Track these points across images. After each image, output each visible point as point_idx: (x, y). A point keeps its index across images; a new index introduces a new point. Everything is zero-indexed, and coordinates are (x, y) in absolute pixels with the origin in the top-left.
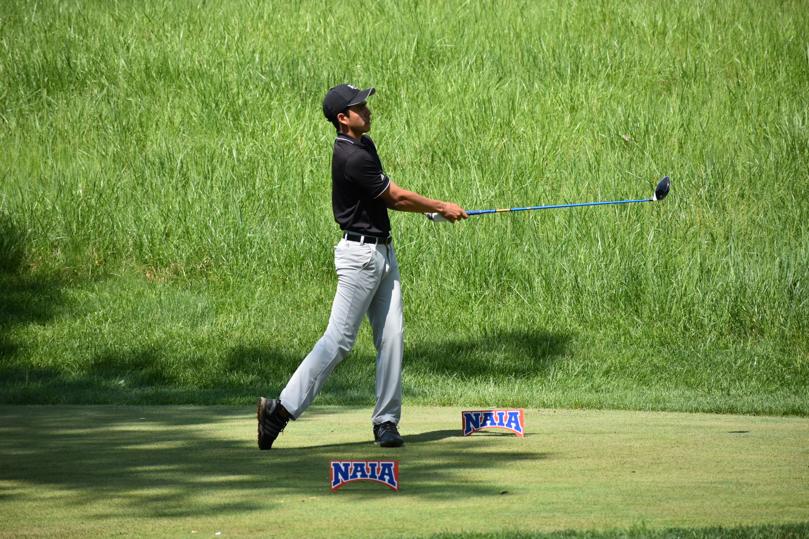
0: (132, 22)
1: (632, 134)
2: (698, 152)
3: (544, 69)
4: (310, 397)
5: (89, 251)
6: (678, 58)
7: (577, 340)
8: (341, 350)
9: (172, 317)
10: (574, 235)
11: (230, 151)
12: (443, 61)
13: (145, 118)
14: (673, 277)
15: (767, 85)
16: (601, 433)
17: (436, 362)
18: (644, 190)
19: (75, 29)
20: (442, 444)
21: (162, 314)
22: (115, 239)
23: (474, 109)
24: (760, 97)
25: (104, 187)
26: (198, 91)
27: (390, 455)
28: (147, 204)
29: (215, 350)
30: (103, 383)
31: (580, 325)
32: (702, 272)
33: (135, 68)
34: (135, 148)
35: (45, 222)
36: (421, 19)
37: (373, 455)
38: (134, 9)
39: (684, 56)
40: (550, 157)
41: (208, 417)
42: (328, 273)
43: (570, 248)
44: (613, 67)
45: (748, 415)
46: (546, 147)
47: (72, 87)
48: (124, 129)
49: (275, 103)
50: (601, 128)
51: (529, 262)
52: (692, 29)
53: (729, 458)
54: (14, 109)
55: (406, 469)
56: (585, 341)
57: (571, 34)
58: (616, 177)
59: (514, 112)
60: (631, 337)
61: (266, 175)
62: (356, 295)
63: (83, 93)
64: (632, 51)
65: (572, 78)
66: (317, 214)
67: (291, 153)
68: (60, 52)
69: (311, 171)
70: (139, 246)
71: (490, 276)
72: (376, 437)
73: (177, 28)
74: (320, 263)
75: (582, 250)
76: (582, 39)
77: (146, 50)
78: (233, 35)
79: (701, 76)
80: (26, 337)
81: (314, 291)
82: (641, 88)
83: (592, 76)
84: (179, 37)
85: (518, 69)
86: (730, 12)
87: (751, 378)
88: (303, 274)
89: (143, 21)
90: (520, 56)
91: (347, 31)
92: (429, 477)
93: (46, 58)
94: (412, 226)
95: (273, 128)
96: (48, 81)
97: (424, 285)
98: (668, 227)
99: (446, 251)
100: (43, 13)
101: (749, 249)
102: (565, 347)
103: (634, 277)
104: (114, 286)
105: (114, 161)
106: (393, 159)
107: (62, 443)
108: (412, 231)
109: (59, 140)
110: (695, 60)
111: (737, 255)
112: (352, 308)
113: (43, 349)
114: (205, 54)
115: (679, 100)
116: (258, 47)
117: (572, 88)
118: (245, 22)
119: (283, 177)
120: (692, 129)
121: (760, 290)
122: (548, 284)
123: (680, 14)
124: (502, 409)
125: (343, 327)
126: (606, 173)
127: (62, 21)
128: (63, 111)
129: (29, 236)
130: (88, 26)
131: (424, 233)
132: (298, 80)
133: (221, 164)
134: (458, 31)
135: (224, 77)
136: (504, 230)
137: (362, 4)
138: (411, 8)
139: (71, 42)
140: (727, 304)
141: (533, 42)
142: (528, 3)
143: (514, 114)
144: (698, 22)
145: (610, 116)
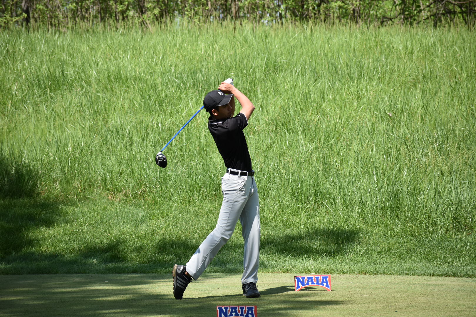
0: (100, 49)
1: (393, 112)
2: (433, 122)
3: (342, 74)
5: (75, 183)
6: (420, 68)
7: (362, 234)
8: (223, 238)
9: (124, 222)
10: (360, 172)
11: (158, 124)
12: (282, 70)
13: (107, 105)
14: (419, 196)
15: (473, 83)
16: (377, 288)
17: (279, 247)
18: (401, 145)
19: (66, 54)
20: (283, 296)
21: (118, 220)
22: (90, 176)
23: (300, 98)
24: (469, 90)
25: (84, 146)
26: (139, 89)
27: (252, 302)
28: (109, 155)
29: (149, 241)
30: (84, 261)
31: (364, 225)
32: (436, 193)
33: (102, 76)
34: (102, 123)
35: (50, 166)
36: (269, 45)
37: (242, 302)
38: (101, 42)
39: (424, 66)
40: (345, 126)
41: (145, 281)
42: (215, 195)
43: (357, 179)
44: (382, 73)
45: (464, 278)
46: (343, 120)
47: (65, 87)
48: (95, 111)
49: (183, 96)
50: (375, 108)
51: (333, 188)
52: (428, 51)
53: (453, 303)
54: (31, 101)
55: (262, 311)
56: (367, 234)
57: (357, 54)
58: (384, 137)
59: (324, 99)
60: (394, 231)
61: (178, 138)
63: (71, 91)
64: (393, 64)
65: (358, 79)
66: (208, 160)
67: (193, 125)
68: (58, 67)
69: (205, 135)
70: (104, 180)
71: (311, 196)
72: (244, 292)
73: (126, 53)
74: (210, 189)
75: (365, 180)
76: (364, 56)
77: (108, 66)
78: (158, 56)
79: (434, 78)
80: (38, 234)
81: (207, 206)
82: (398, 85)
83: (370, 78)
84: (127, 58)
85: (326, 74)
86: (451, 40)
87: (465, 255)
88: (201, 196)
89: (106, 48)
90: (327, 67)
91: (225, 53)
92: (275, 315)
93: (50, 71)
94: (264, 167)
95: (182, 110)
96: (51, 84)
97: (271, 202)
98: (415, 167)
99: (284, 181)
100: (48, 45)
101: (463, 179)
102: (355, 238)
103: (396, 196)
104: (90, 204)
105: (90, 130)
106: (253, 128)
107: (60, 296)
108: (264, 170)
109: (57, 119)
110: (430, 68)
111: (456, 183)
113: (48, 242)
114: (142, 67)
115: (421, 92)
116: (174, 63)
117: (358, 85)
118: (166, 48)
119: (189, 139)
120: (429, 109)
121: (470, 204)
122: (345, 201)
124: (318, 274)
125: (225, 225)
126: (379, 135)
127: (59, 49)
128: (59, 101)
129: (40, 175)
130: (74, 52)
131: (271, 171)
132: (197, 82)
133: (152, 132)
134: (291, 53)
135: (154, 81)
136: (318, 169)
137: (234, 37)
138: (263, 39)
139: (64, 62)
140: (451, 212)
141: (335, 59)
142: (332, 35)
143: (324, 101)
144: (432, 46)
145: (380, 101)
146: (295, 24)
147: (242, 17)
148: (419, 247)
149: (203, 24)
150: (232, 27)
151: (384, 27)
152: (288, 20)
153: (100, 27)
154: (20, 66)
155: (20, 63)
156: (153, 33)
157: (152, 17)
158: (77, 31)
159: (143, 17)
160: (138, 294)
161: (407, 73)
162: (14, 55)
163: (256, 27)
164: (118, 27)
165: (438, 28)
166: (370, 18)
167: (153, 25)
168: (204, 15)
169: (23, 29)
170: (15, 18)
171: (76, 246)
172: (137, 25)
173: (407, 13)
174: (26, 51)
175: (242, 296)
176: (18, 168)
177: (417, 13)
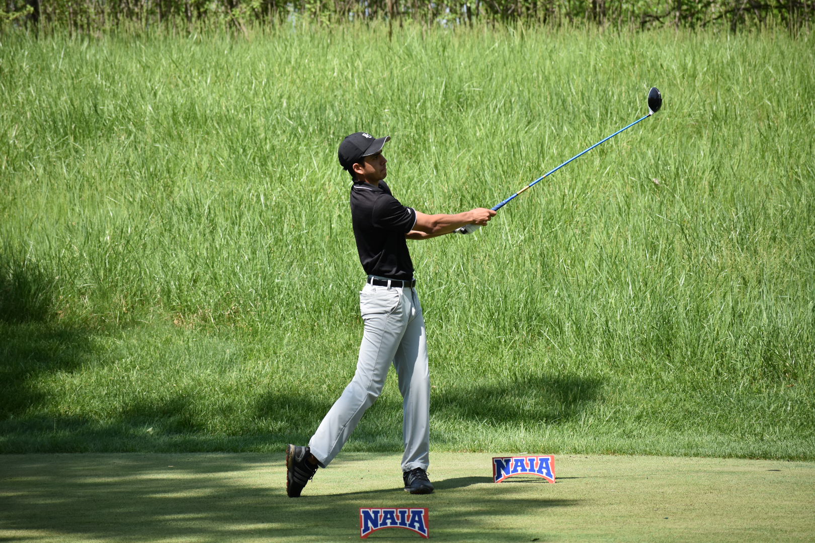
0: (159, 68)
1: (662, 177)
2: (730, 195)
3: (574, 112)
4: (340, 443)
5: (117, 298)
6: (708, 101)
7: (608, 385)
8: (370, 396)
9: (200, 364)
10: (604, 279)
11: (258, 197)
12: (471, 105)
13: (172, 164)
14: (705, 321)
15: (798, 127)
16: (634, 479)
17: (466, 408)
18: (674, 234)
19: (102, 76)
20: (473, 491)
21: (190, 361)
22: (143, 285)
23: (503, 152)
24: (792, 140)
25: (131, 233)
26: (226, 137)
27: (421, 502)
28: (175, 250)
29: (243, 396)
30: (131, 431)
31: (611, 370)
32: (734, 316)
33: (162, 114)
34: (162, 194)
35: (73, 268)
36: (449, 62)
37: (403, 502)
38: (161, 55)
39: (714, 99)
40: (579, 201)
41: (238, 464)
42: (357, 318)
43: (600, 292)
44: (643, 110)
45: (782, 460)
46: (576, 191)
47: (99, 133)
48: (151, 175)
49: (302, 148)
50: (631, 171)
51: (559, 306)
52: (722, 72)
53: (763, 505)
54: (41, 156)
55: (437, 516)
56: (616, 386)
57: (600, 77)
58: (647, 221)
59: (543, 155)
60: (663, 381)
61: (294, 220)
62: (384, 340)
63: (110, 140)
65: (602, 121)
66: (345, 259)
67: (319, 198)
68: (87, 99)
69: (339, 216)
70: (167, 293)
71: (520, 320)
72: (406, 484)
73: (204, 74)
74: (348, 309)
75: (613, 294)
76: (611, 82)
77: (173, 96)
78: (260, 80)
79: (732, 119)
80: (53, 384)
81: (343, 337)
82: (671, 130)
83: (622, 119)
84: (206, 83)
85: (547, 112)
86: (760, 54)
87: (785, 423)
88: (332, 320)
89: (170, 66)
90: (549, 100)
91: (374, 75)
92: (459, 524)
93: (73, 105)
94: (441, 270)
95: (301, 173)
96: (75, 128)
97: (453, 331)
98: (699, 271)
99: (476, 295)
100: (70, 60)
101: (781, 292)
102: (596, 392)
103: (666, 321)
104: (142, 333)
105: (141, 207)
106: (421, 204)
107: (90, 491)
108: (441, 275)
109: (86, 186)
110: (725, 102)
111: (769, 299)
112: (381, 353)
113: (71, 397)
114: (232, 99)
115: (710, 143)
116: (286, 92)
117: (601, 131)
118: (273, 67)
119: (311, 223)
120: (723, 173)
121: (793, 335)
122: (579, 328)
123: (710, 56)
124: (533, 455)
125: (372, 373)
126: (636, 216)
127: (89, 68)
128: (90, 157)
129: (57, 283)
130: (115, 73)
131: (453, 277)
132: (325, 124)
133: (249, 210)
134: (487, 75)
135: (252, 122)
136: (534, 274)
137: (389, 48)
138: (438, 52)
139: (98, 89)
140: (759, 348)
141: (561, 85)
142: (557, 46)
143: (543, 158)
144: (728, 64)
145: (639, 159)
146: (494, 26)
147: (404, 13)
148: (705, 409)
149: (337, 25)
150: (385, 29)
151: (646, 31)
152: (482, 18)
153: (159, 30)
154: (21, 96)
155: (23, 90)
156: (250, 40)
157: (248, 13)
158: (120, 37)
159: (233, 13)
160: (224, 486)
161: (686, 111)
162: (11, 76)
163: (426, 31)
164: (191, 29)
165: (738, 33)
166: (622, 16)
167: (250, 27)
168: (338, 9)
169: (28, 34)
170: (13, 14)
171: (117, 404)
172: (223, 27)
173: (685, 7)
174: (32, 71)
175: (402, 492)
176: (19, 270)
177: (702, 7)
